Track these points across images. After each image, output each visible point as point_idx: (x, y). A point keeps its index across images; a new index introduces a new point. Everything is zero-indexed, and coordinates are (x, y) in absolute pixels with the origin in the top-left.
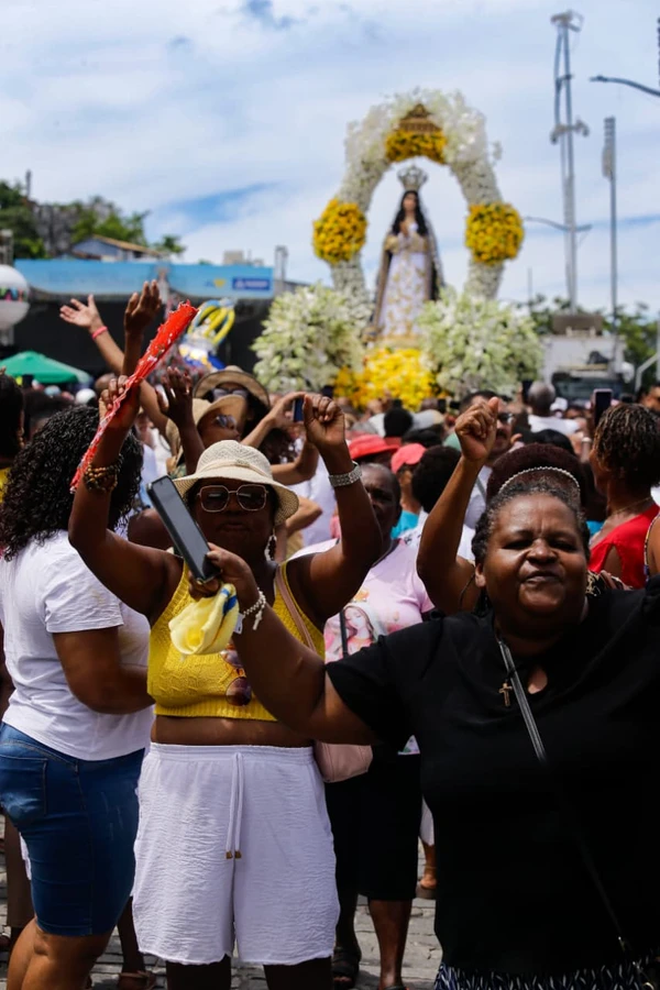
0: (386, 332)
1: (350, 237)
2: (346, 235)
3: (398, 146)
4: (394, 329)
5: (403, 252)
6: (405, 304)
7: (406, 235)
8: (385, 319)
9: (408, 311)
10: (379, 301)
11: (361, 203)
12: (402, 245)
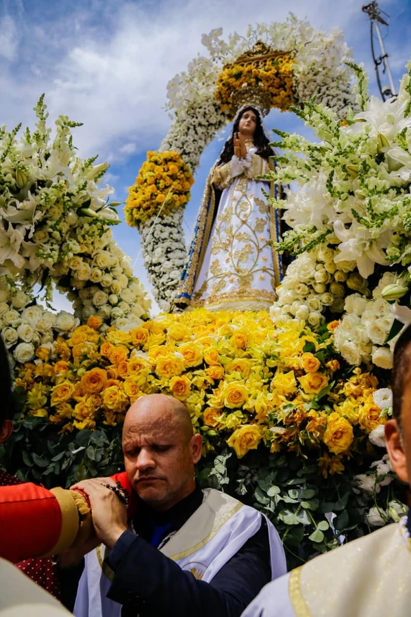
0: (209, 291)
1: (166, 187)
2: (162, 184)
3: (232, 80)
4: (222, 285)
5: (238, 182)
6: (238, 246)
7: (242, 155)
8: (208, 276)
9: (242, 257)
10: (201, 252)
11: (184, 153)
12: (236, 173)
